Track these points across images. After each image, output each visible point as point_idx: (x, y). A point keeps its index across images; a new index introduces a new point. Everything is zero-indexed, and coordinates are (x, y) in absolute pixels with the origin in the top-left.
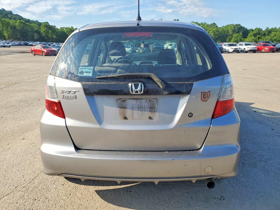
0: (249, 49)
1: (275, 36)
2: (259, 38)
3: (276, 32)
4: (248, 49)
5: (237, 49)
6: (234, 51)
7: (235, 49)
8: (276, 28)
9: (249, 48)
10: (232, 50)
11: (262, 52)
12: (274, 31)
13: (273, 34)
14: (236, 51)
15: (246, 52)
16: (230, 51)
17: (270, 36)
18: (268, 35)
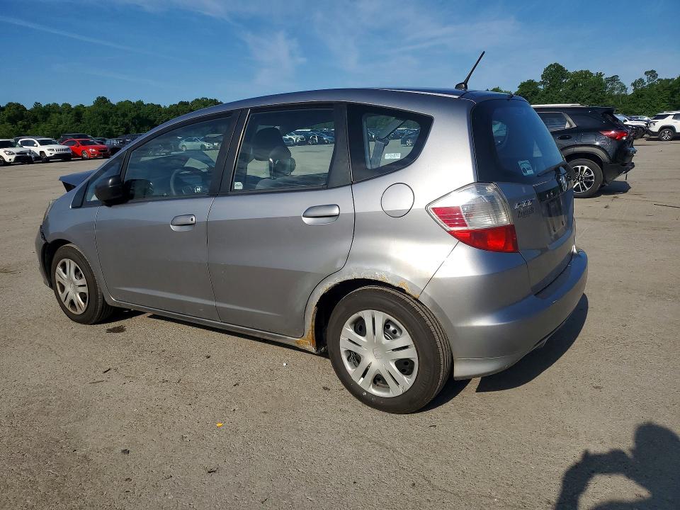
0: (55, 152)
1: (61, 122)
2: (24, 127)
3: (60, 113)
4: (51, 152)
5: (25, 153)
6: (17, 159)
7: (17, 154)
8: (56, 105)
9: (53, 150)
10: (13, 157)
11: (83, 159)
12: (55, 112)
13: (54, 118)
14: (23, 159)
15: (48, 160)
16: (7, 160)
17: (50, 122)
18: (45, 120)
